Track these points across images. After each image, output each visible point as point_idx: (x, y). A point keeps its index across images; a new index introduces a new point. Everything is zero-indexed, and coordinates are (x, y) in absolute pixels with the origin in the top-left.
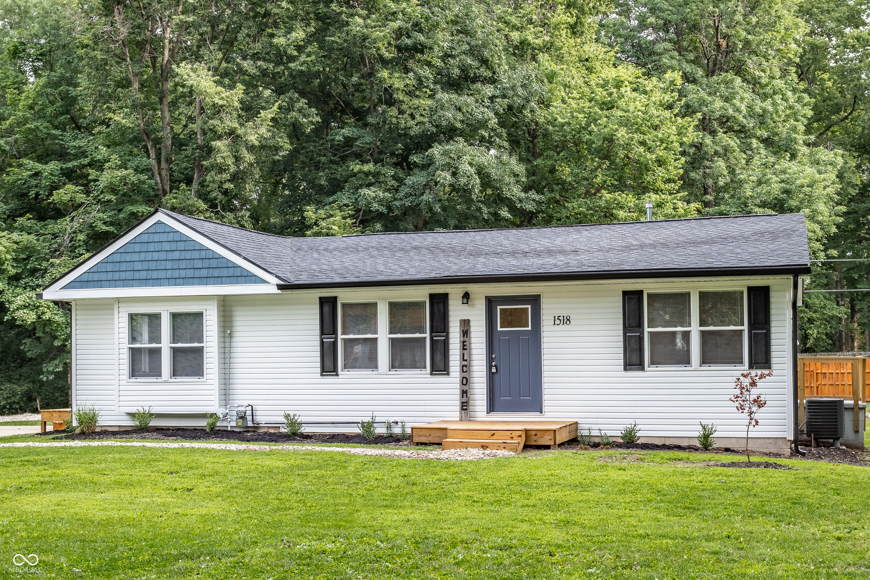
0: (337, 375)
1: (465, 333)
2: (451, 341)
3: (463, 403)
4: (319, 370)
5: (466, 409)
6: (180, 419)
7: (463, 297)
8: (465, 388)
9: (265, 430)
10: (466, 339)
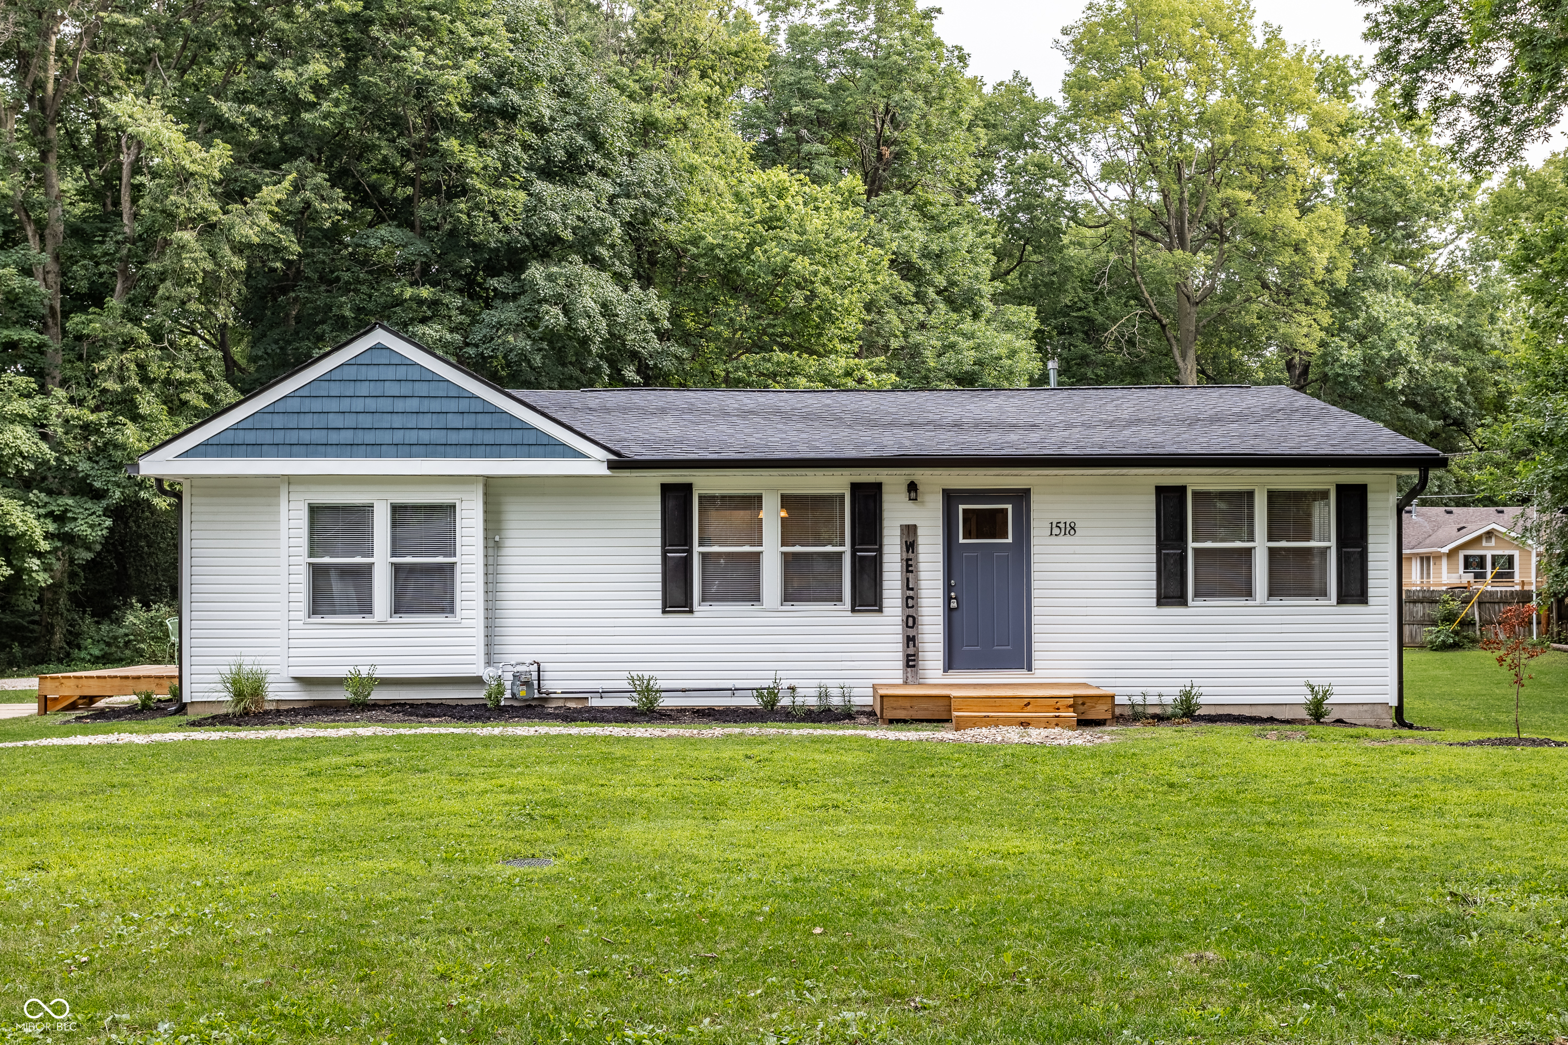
0: (691, 612)
1: (910, 546)
2: (886, 558)
3: (908, 656)
4: (659, 604)
5: (914, 666)
6: (399, 688)
7: (909, 491)
8: (911, 633)
9: (560, 704)
10: (911, 555)
